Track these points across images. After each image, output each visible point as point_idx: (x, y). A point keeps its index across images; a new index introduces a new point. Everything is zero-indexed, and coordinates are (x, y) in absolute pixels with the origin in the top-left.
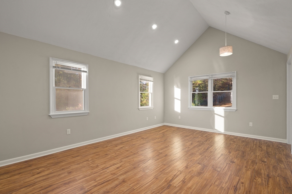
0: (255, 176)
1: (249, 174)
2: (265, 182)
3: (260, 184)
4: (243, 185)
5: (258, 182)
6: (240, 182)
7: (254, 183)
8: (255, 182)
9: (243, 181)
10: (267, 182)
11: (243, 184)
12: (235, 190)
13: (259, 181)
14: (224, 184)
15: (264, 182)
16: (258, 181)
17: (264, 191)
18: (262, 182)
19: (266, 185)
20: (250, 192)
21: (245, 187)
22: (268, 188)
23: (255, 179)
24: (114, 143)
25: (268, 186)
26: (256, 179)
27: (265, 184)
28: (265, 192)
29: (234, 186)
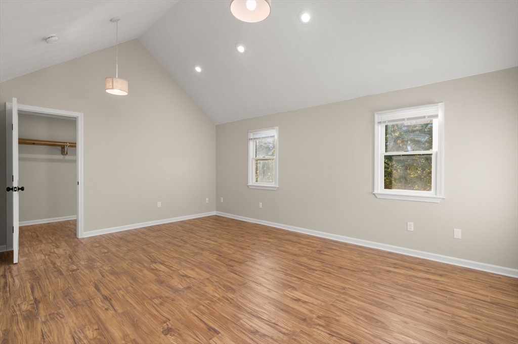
0: (101, 335)
1: (114, 331)
2: (79, 337)
3: (85, 328)
4: (104, 309)
5: (88, 328)
6: (111, 308)
7: (93, 321)
8: (93, 324)
9: (108, 312)
10: (76, 339)
11: (106, 309)
12: (106, 296)
13: (89, 330)
14: (122, 293)
15: (81, 336)
16: (91, 330)
17: (73, 322)
18: (83, 333)
19: (75, 332)
20: (89, 307)
21: (99, 308)
22: (70, 329)
23: (98, 329)
24: (287, 237)
25: (71, 333)
26: (96, 329)
27: (77, 334)
28: (71, 320)
29: (110, 299)
